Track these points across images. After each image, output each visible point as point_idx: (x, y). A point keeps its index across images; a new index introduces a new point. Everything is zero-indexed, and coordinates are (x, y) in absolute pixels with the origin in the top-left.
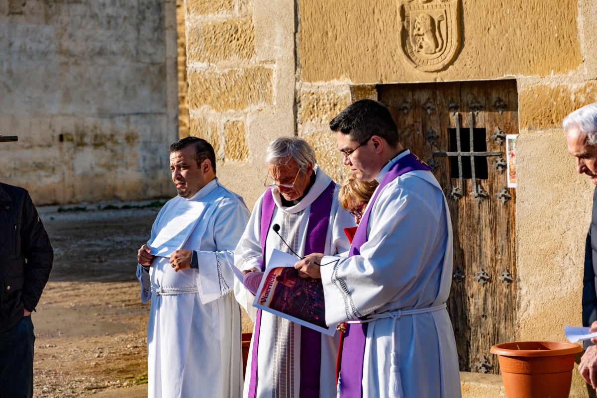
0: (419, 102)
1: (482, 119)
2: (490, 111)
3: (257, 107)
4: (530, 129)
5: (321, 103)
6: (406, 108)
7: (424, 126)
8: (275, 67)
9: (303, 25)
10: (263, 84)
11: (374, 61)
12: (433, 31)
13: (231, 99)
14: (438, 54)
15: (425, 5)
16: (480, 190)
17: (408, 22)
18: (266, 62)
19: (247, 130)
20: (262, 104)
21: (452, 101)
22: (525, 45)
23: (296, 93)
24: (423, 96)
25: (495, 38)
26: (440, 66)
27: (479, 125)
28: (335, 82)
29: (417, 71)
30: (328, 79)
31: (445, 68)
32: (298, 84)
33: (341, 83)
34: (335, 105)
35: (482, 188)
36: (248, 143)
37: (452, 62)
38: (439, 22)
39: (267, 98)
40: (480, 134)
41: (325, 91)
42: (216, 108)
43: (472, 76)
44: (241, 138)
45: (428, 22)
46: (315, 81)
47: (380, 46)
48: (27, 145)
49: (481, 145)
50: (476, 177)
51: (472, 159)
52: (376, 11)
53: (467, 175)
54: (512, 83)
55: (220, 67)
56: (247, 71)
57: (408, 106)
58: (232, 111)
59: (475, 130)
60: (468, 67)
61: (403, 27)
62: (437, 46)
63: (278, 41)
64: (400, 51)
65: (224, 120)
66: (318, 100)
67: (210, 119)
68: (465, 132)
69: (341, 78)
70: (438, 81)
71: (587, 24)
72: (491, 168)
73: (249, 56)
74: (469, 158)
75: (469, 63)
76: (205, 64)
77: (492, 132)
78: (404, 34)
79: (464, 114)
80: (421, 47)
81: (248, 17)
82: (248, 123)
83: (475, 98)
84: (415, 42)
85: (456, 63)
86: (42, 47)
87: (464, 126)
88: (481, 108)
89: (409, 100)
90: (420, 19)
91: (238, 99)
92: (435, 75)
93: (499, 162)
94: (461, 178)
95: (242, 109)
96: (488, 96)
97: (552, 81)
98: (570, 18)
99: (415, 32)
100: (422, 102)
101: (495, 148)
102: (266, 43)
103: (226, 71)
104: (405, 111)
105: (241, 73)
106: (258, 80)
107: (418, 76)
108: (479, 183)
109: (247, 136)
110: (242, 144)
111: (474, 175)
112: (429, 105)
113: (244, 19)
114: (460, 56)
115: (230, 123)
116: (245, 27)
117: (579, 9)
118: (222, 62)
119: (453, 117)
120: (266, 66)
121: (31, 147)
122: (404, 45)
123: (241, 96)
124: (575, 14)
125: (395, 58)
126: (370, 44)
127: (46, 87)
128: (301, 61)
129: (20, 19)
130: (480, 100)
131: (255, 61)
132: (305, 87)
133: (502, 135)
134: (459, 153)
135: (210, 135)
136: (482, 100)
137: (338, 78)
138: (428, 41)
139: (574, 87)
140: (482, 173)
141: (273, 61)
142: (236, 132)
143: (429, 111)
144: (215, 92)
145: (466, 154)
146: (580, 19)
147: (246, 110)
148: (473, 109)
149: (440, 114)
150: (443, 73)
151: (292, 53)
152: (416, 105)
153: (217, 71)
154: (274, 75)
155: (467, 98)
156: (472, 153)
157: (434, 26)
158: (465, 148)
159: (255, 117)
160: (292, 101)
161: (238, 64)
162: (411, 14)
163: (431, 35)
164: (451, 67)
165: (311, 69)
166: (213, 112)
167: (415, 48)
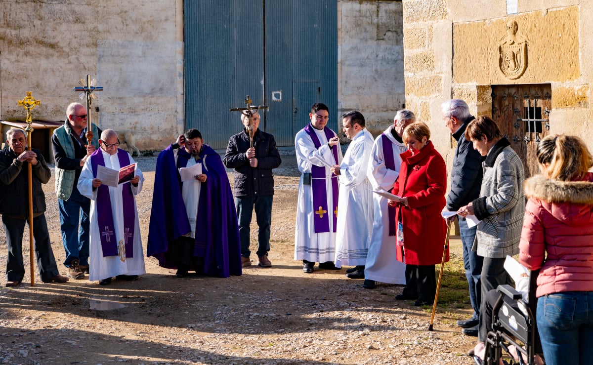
0: (511, 94)
1: (540, 103)
2: (543, 99)
3: (435, 95)
4: (556, 108)
5: (463, 94)
6: (505, 97)
7: (513, 106)
8: (443, 75)
9: (456, 55)
10: (438, 84)
11: (487, 73)
12: (514, 59)
13: (424, 91)
14: (516, 70)
15: (511, 46)
16: (538, 138)
17: (503, 54)
18: (439, 73)
19: (430, 107)
20: (437, 94)
21: (526, 94)
22: (555, 66)
23: (452, 89)
24: (513, 91)
25: (542, 63)
26: (516, 77)
27: (538, 106)
28: (470, 84)
29: (506, 79)
30: (466, 82)
31: (519, 77)
32: (453, 84)
33: (472, 84)
34: (470, 95)
35: (539, 137)
36: (431, 113)
37: (522, 75)
38: (517, 54)
39: (439, 91)
40: (539, 110)
41: (465, 88)
42: (417, 96)
43: (531, 81)
44: (428, 111)
45: (512, 54)
46: (461, 83)
47: (490, 66)
48: (385, 109)
49: (539, 116)
50: (537, 132)
51: (535, 122)
52: (489, 49)
53: (532, 131)
54: (549, 85)
55: (419, 75)
56: (430, 77)
57: (506, 96)
58: (424, 97)
59: (536, 108)
60: (529, 77)
61: (500, 57)
62: (515, 67)
63: (444, 63)
64: (499, 68)
65: (420, 101)
66: (462, 92)
67: (414, 101)
68: (531, 109)
69: (473, 81)
70: (516, 83)
71: (583, 56)
72: (544, 127)
73: (432, 70)
74: (533, 122)
75: (530, 75)
76: (412, 74)
77: (544, 110)
78: (501, 60)
79: (531, 101)
80: (508, 67)
81: (432, 51)
82: (431, 103)
83: (537, 92)
84: (506, 64)
85: (524, 75)
86: (394, 57)
87: (531, 106)
88: (539, 98)
89: (507, 93)
90: (508, 52)
91: (426, 91)
92: (514, 81)
93: (547, 125)
94: (529, 132)
95: (429, 96)
96: (542, 91)
97: (567, 85)
98: (575, 53)
99: (506, 59)
100: (513, 94)
101: (545, 117)
102: (439, 64)
103: (422, 77)
104: (505, 98)
105: (428, 78)
106: (436, 82)
107: (507, 81)
108: (537, 135)
109: (430, 110)
110: (428, 113)
111: (535, 131)
112: (515, 95)
113: (430, 52)
114: (526, 72)
115: (423, 103)
116: (430, 56)
117: (580, 50)
118: (420, 73)
119: (526, 102)
120: (439, 75)
121: (387, 111)
122: (500, 65)
123: (428, 90)
124: (578, 51)
125: (497, 72)
126: (486, 65)
127: (396, 78)
128: (455, 73)
129: (383, 42)
130: (539, 93)
131: (434, 73)
132: (456, 86)
133: (549, 111)
134: (529, 120)
135: (414, 108)
136: (540, 93)
137: (471, 81)
138: (512, 64)
139: (577, 88)
140: (539, 130)
141: (442, 73)
142: (425, 107)
143: (515, 98)
144: (417, 87)
145: (532, 120)
146: (580, 54)
147: (430, 97)
148: (536, 98)
149: (521, 100)
150: (518, 80)
151: (451, 69)
152: (510, 95)
153: (418, 77)
154: (443, 79)
155: (533, 92)
156: (534, 120)
157: (514, 56)
158: (532, 117)
159: (434, 100)
160: (450, 92)
161: (427, 74)
162: (504, 50)
163: (513, 60)
164: (522, 77)
165: (459, 76)
166: (416, 97)
167: (506, 67)
